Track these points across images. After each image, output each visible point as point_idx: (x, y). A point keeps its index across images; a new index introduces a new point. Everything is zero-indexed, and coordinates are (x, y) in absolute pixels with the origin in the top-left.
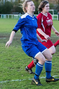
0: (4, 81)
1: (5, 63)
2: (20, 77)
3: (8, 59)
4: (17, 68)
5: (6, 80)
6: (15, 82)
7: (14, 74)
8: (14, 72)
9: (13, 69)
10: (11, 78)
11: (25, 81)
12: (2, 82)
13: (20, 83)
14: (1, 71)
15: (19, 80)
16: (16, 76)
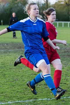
0: (29, 100)
1: (31, 78)
2: (48, 96)
3: (35, 74)
4: (44, 85)
5: (31, 98)
6: (42, 101)
7: (41, 92)
8: (42, 89)
9: (41, 86)
10: (38, 96)
11: (54, 100)
12: (27, 101)
13: (49, 102)
14: (26, 89)
15: (47, 99)
16: (43, 94)
